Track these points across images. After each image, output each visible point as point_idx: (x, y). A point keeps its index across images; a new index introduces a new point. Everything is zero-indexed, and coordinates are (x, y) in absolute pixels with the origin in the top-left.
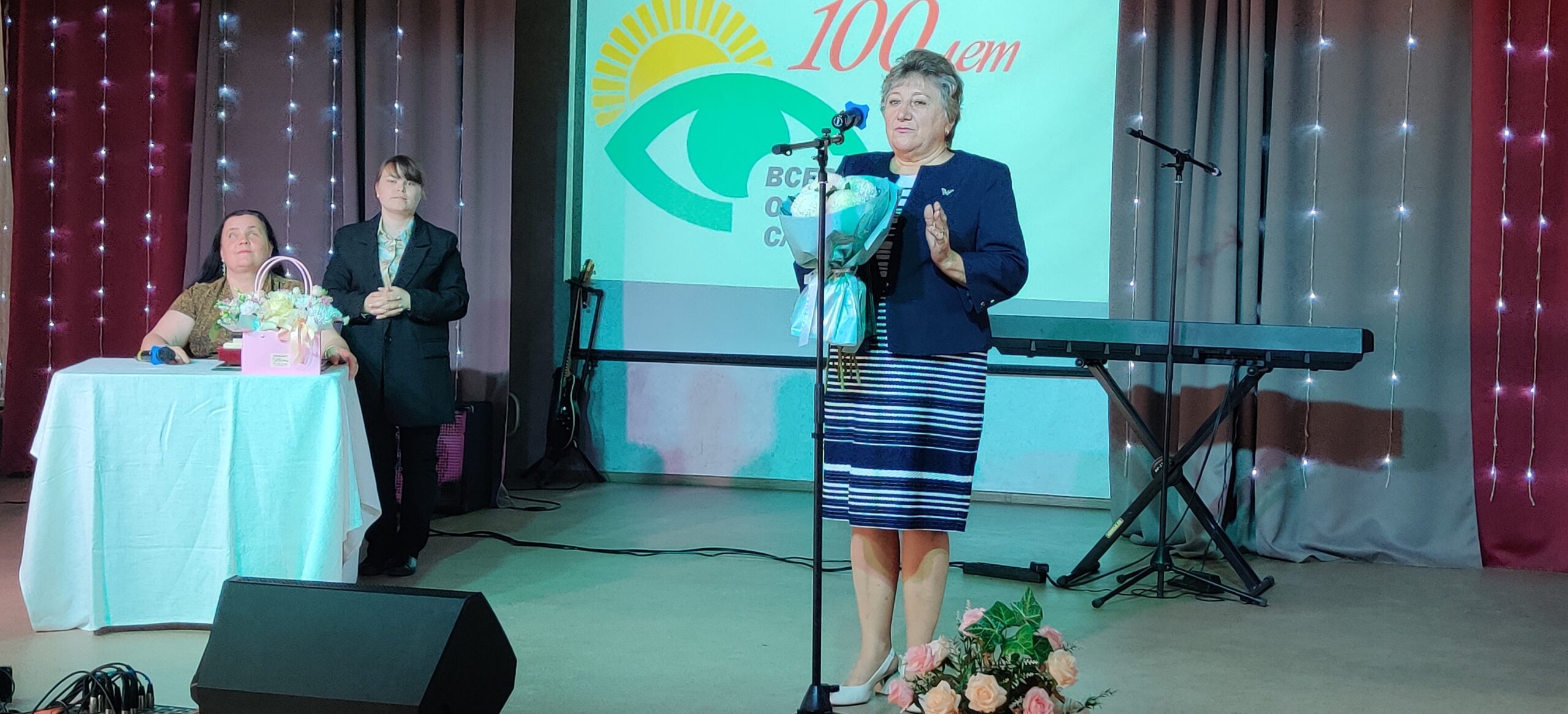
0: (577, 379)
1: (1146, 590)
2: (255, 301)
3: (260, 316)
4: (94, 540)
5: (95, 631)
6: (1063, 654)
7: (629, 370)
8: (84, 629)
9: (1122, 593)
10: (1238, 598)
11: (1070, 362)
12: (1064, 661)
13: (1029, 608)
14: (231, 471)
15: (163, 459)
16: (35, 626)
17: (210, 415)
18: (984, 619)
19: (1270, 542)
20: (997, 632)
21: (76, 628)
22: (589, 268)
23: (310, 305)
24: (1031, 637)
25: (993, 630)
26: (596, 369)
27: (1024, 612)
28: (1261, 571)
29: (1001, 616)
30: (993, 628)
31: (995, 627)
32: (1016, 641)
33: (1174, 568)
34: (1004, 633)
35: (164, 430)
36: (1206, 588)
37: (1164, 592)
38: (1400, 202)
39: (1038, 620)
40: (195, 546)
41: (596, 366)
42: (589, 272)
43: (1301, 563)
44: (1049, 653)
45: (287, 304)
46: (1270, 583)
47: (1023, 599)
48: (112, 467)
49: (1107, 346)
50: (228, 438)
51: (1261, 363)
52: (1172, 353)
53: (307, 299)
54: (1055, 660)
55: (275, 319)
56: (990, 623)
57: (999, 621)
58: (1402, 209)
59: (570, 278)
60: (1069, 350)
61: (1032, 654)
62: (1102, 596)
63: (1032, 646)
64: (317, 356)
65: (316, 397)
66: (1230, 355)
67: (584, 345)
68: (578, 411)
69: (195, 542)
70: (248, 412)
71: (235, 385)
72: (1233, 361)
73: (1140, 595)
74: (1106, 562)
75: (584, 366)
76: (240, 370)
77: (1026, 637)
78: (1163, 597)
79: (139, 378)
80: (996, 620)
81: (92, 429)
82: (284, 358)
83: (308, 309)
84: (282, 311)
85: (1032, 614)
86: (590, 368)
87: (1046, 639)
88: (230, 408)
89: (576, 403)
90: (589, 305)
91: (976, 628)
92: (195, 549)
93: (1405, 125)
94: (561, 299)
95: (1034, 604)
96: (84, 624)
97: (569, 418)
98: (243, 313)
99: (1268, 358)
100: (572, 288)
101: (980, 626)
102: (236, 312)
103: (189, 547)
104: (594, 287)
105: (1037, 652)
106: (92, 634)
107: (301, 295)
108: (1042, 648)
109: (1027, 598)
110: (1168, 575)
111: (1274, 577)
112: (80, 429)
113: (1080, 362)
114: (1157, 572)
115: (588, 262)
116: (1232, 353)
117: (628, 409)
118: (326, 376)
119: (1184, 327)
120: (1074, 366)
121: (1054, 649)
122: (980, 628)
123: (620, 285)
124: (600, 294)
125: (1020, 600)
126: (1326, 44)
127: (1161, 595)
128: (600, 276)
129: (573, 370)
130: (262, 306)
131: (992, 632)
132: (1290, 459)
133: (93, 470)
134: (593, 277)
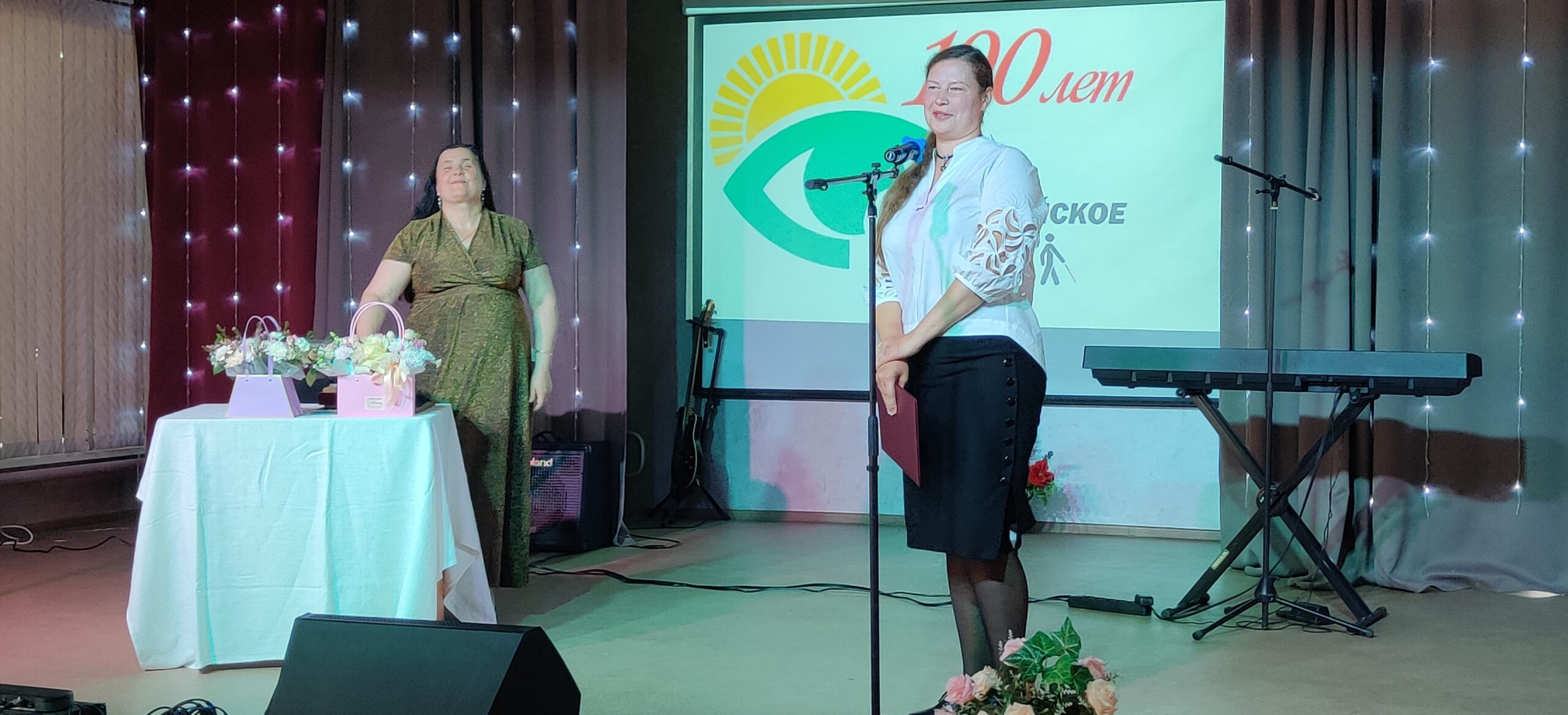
0: (699, 418)
1: (1252, 622)
2: (349, 345)
3: (353, 360)
4: (197, 581)
5: (200, 670)
6: (1102, 683)
7: (751, 409)
8: (190, 667)
9: (1224, 624)
10: (1345, 629)
11: (1171, 393)
12: (1102, 691)
13: (1069, 637)
14: (327, 512)
15: (262, 500)
16: (143, 665)
17: (307, 458)
18: (1024, 649)
19: (1388, 573)
20: (1036, 662)
21: (182, 667)
22: (709, 309)
23: (403, 349)
24: (1069, 666)
25: (1032, 660)
26: (718, 407)
27: (1064, 642)
28: (1372, 601)
29: (1041, 646)
30: (1032, 658)
31: (1034, 656)
32: (1055, 671)
33: (1278, 600)
34: (1044, 664)
35: (263, 472)
36: (1314, 619)
37: (1268, 624)
38: (1520, 222)
39: (1078, 649)
40: (295, 585)
41: (719, 404)
42: (710, 312)
43: (1420, 593)
44: (1087, 682)
45: (380, 348)
46: (1382, 614)
47: (1062, 628)
48: (213, 509)
49: (1208, 376)
50: (324, 480)
51: (1365, 390)
52: (1272, 381)
53: (400, 342)
54: (1094, 689)
55: (368, 363)
56: (1030, 654)
57: (1038, 650)
58: (1522, 230)
59: (692, 319)
60: (1170, 380)
61: (1070, 683)
62: (1203, 628)
63: (1069, 676)
64: (409, 398)
65: (409, 437)
66: (1333, 382)
67: (706, 384)
68: (701, 450)
69: (294, 581)
70: (343, 454)
71: (331, 428)
72: (1336, 388)
73: (1245, 627)
74: (1215, 592)
75: (707, 405)
76: (336, 413)
77: (1066, 665)
78: (1267, 629)
79: (238, 422)
80: (1035, 649)
81: (194, 472)
82: (377, 401)
83: (401, 352)
84: (375, 355)
85: (1071, 643)
86: (712, 407)
87: (1087, 669)
88: (326, 450)
89: (699, 442)
90: (711, 345)
91: (1015, 658)
92: (295, 588)
93: (1522, 145)
94: (684, 339)
95: (1073, 633)
96: (191, 663)
97: (691, 457)
98: (337, 358)
99: (1371, 384)
100: (694, 327)
101: (1019, 655)
102: (331, 357)
103: (288, 586)
104: (715, 326)
105: (1077, 681)
106: (198, 672)
107: (394, 339)
108: (1081, 676)
109: (1066, 628)
110: (1273, 607)
111: (1386, 607)
112: (183, 473)
113: (1181, 392)
114: (1261, 604)
115: (708, 302)
116: (1334, 379)
117: (752, 447)
118: (419, 418)
119: (1285, 355)
120: (1175, 396)
121: (1095, 678)
122: (1019, 658)
123: (740, 322)
124: (721, 333)
125: (1060, 630)
126: (1437, 65)
127: (1266, 625)
128: (721, 315)
129: (697, 409)
130: (356, 350)
131: (1031, 662)
132: (1411, 489)
133: (195, 512)
134: (714, 317)
